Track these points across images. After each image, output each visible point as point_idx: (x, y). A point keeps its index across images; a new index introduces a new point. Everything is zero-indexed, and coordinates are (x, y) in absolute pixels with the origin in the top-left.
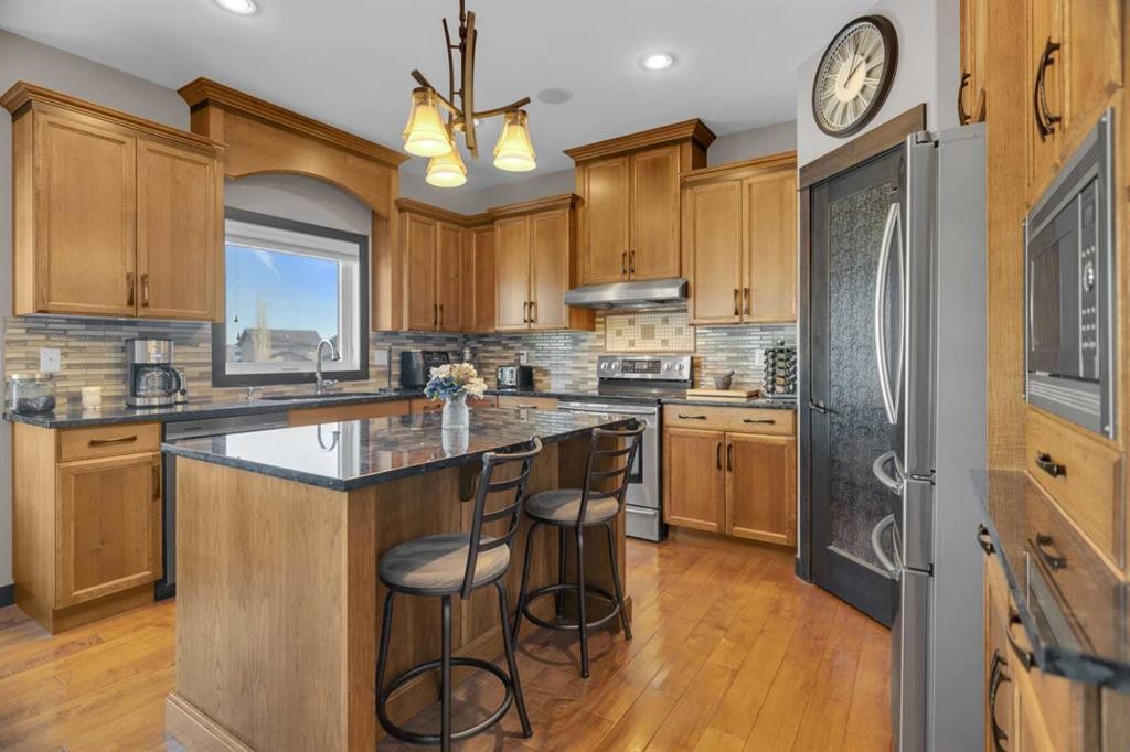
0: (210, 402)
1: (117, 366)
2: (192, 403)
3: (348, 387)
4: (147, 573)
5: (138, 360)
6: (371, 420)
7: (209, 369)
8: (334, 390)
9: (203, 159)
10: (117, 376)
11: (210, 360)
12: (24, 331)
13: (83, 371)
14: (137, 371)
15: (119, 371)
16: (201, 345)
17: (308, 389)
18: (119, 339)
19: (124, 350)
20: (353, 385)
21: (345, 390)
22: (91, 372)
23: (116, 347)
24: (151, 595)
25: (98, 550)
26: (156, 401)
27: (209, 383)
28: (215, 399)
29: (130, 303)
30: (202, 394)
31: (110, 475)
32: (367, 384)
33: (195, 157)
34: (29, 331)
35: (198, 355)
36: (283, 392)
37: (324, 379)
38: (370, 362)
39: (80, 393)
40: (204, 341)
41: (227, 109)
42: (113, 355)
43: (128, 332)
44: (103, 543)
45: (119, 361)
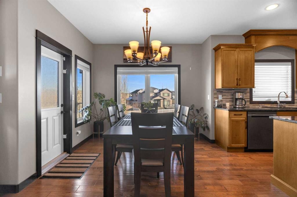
0: (249, 108)
1: (231, 98)
2: (246, 108)
3: (287, 106)
4: (244, 145)
5: (237, 97)
6: (295, 117)
7: (249, 100)
8: (283, 106)
9: (251, 49)
10: (231, 101)
11: (249, 97)
12: (216, 92)
13: (225, 100)
14: (236, 99)
15: (231, 100)
16: (247, 94)
17: (274, 106)
18: (231, 93)
19: (233, 95)
20: (289, 105)
21: (286, 107)
22: (227, 100)
23: (231, 95)
24: (243, 150)
25: (235, 137)
26: (240, 107)
27: (249, 103)
28: (250, 107)
29: (237, 85)
30: (248, 106)
31: (237, 122)
32: (294, 105)
33: (249, 49)
34: (217, 92)
35: (247, 96)
36: (267, 106)
37: (280, 103)
38: (295, 99)
39: (225, 104)
40: (248, 93)
41: (255, 35)
42: (230, 96)
43: (233, 91)
44: (236, 136)
45: (231, 97)
